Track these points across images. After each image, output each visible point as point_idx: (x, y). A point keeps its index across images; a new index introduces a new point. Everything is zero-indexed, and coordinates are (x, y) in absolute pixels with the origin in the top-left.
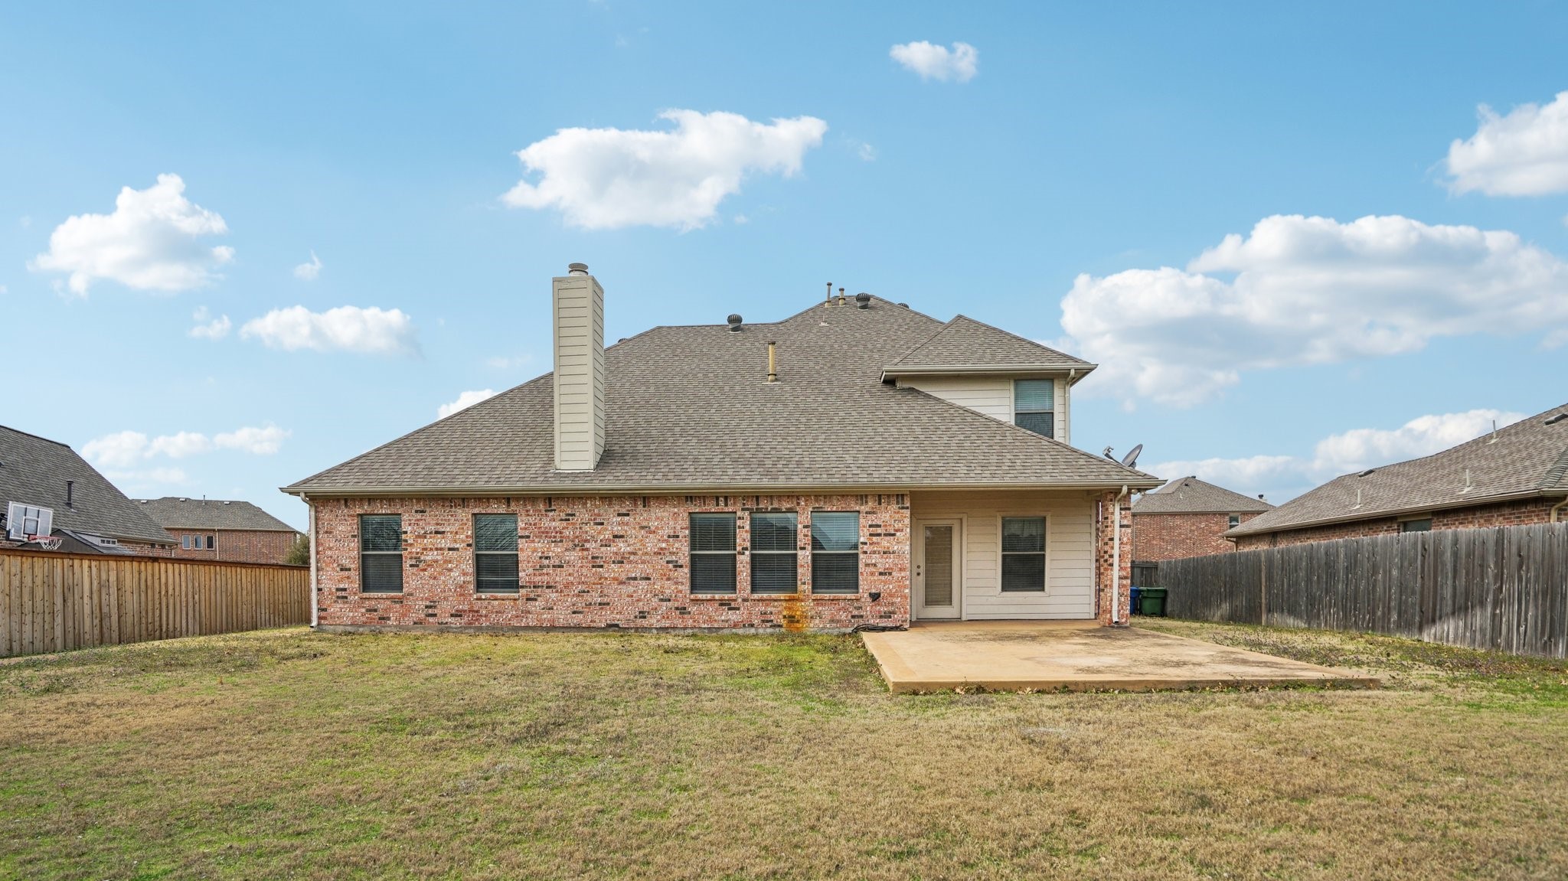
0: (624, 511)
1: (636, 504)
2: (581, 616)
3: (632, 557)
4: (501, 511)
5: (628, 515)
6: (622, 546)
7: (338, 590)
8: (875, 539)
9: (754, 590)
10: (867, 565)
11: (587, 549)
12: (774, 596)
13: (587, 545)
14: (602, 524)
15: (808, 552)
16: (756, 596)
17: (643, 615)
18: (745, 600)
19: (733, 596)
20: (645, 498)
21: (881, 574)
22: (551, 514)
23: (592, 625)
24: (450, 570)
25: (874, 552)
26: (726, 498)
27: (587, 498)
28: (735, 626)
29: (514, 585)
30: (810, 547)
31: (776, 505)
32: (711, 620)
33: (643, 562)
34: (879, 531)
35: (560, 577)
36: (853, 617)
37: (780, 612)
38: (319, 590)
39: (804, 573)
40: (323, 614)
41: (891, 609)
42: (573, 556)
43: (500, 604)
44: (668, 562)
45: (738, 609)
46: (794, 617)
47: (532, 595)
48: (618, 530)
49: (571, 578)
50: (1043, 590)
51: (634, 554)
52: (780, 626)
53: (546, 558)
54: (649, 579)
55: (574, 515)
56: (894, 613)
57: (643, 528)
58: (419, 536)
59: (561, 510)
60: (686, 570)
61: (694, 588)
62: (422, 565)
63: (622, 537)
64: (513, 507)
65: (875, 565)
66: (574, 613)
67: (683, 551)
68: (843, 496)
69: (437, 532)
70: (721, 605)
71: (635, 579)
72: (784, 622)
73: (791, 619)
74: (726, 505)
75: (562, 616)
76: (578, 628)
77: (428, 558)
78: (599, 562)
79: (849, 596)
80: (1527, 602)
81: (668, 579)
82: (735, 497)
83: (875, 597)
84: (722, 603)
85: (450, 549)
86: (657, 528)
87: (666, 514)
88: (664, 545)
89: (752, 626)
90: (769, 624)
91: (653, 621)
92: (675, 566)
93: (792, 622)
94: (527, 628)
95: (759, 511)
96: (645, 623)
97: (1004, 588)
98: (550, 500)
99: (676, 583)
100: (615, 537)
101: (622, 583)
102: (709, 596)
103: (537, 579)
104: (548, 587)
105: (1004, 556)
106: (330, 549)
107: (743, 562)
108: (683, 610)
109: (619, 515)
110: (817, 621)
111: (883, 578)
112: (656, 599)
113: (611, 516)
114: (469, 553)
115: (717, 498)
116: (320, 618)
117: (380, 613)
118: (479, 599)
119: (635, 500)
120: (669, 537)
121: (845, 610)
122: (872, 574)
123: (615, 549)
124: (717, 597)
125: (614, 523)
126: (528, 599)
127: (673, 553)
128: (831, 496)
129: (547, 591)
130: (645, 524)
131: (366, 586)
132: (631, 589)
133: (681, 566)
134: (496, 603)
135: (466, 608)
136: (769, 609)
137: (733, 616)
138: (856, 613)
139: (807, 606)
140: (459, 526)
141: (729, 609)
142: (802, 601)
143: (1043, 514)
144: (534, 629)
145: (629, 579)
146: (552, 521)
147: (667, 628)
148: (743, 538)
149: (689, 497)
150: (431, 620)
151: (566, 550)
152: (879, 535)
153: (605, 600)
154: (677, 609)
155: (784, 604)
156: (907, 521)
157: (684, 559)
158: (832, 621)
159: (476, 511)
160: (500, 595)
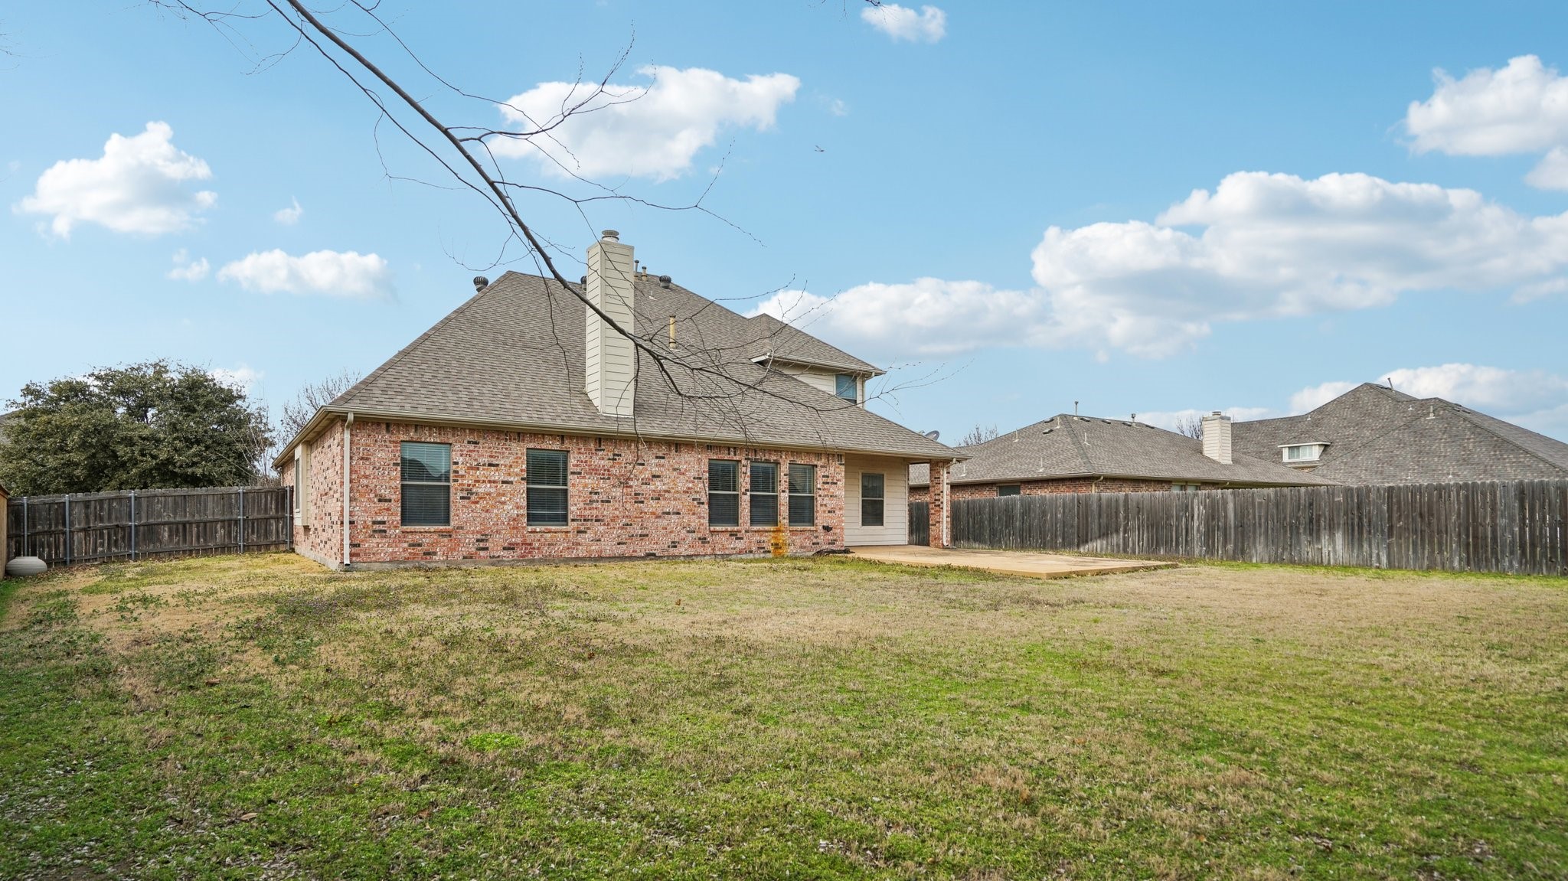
0: (660, 454)
1: (670, 450)
2: (624, 547)
3: (667, 495)
4: (555, 447)
5: (663, 458)
6: (658, 485)
7: (374, 523)
8: (826, 486)
9: (752, 523)
10: (821, 505)
11: (631, 487)
12: (767, 528)
13: (631, 483)
14: (643, 465)
15: (787, 494)
16: (755, 528)
17: (674, 545)
18: (747, 531)
19: (736, 528)
20: (677, 445)
21: (829, 512)
22: (600, 453)
23: (634, 554)
24: (504, 503)
25: (825, 496)
26: (735, 448)
27: (632, 441)
28: (740, 553)
29: (564, 519)
30: (787, 491)
31: (767, 457)
32: (724, 548)
33: (675, 499)
34: (829, 480)
35: (607, 511)
36: (813, 544)
37: (769, 541)
38: (351, 523)
39: (784, 510)
40: (355, 550)
41: (835, 537)
42: (617, 492)
43: (546, 534)
44: (694, 500)
45: (742, 539)
46: (777, 544)
47: (582, 528)
48: (656, 470)
49: (617, 513)
50: (882, 525)
51: (668, 492)
52: (769, 552)
53: (596, 493)
54: (679, 514)
55: (620, 455)
56: (836, 540)
57: (675, 470)
58: (471, 468)
59: (608, 451)
60: (707, 507)
61: (711, 521)
62: (473, 498)
63: (659, 477)
64: (567, 445)
65: (826, 505)
66: (619, 544)
67: (703, 491)
68: (807, 453)
69: (490, 465)
70: (731, 535)
71: (668, 513)
72: (772, 549)
73: (777, 546)
74: (735, 455)
75: (608, 547)
76: (622, 558)
77: (480, 490)
78: (640, 498)
79: (809, 528)
80: (1143, 530)
81: (694, 514)
82: (741, 449)
83: (827, 529)
84: (733, 534)
85: (503, 482)
86: (686, 470)
87: (692, 459)
88: (690, 485)
89: (751, 552)
90: (762, 551)
91: (682, 550)
92: (699, 503)
93: (776, 548)
94: (578, 559)
95: (756, 461)
96: (676, 551)
97: (863, 525)
98: (600, 440)
99: (699, 517)
100: (654, 476)
101: (658, 517)
102: (724, 529)
103: (587, 513)
104: (597, 521)
105: (863, 500)
106: (366, 477)
107: (745, 502)
108: (703, 540)
109: (657, 457)
110: (792, 547)
111: (830, 514)
112: (684, 531)
113: (649, 456)
114: (524, 486)
115: (729, 449)
116: (351, 555)
117: (425, 548)
118: (534, 532)
119: (670, 446)
120: (694, 478)
121: (809, 539)
122: (824, 512)
123: (653, 487)
124: (729, 529)
125: (652, 465)
126: (578, 532)
127: (696, 492)
128: (801, 453)
129: (596, 524)
130: (676, 466)
131: (405, 520)
132: (665, 522)
133: (703, 503)
134: (549, 535)
135: (519, 540)
136: (763, 539)
137: (740, 545)
138: (815, 541)
139: (785, 536)
140: (514, 458)
141: (737, 539)
142: (783, 532)
143: (883, 472)
144: (583, 559)
145: (664, 513)
146: (600, 460)
147: (691, 556)
148: (744, 481)
149: (710, 446)
150: (482, 553)
151: (614, 486)
152: (828, 483)
153: (645, 532)
154: (700, 539)
155: (772, 534)
156: (843, 474)
157: (705, 499)
158: (801, 547)
159: (531, 445)
160: (553, 528)
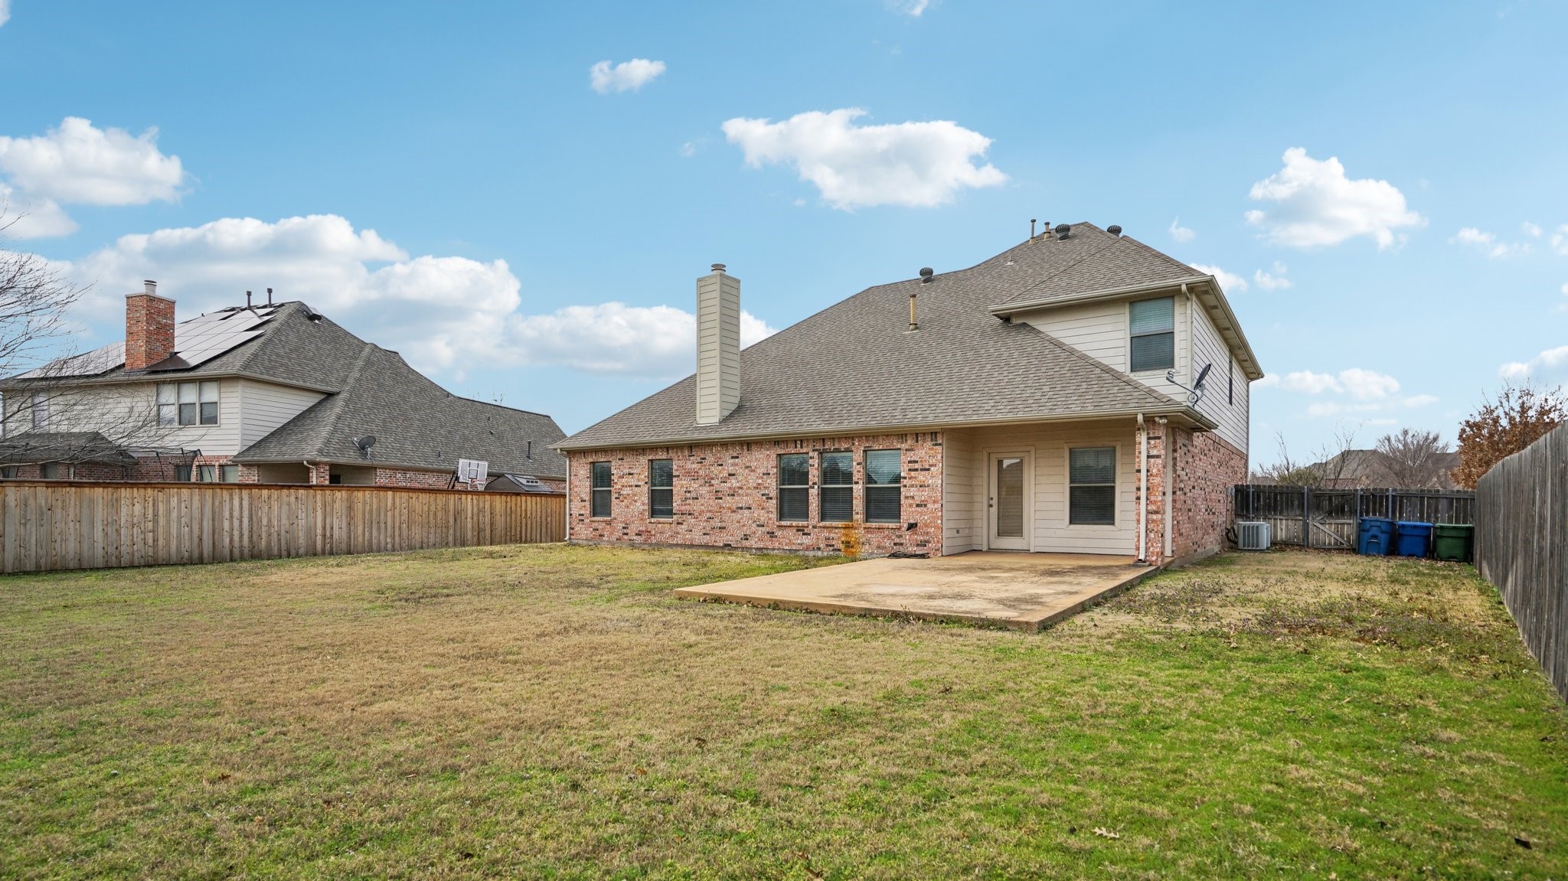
0: (735, 454)
1: (743, 450)
2: (708, 537)
3: (740, 491)
4: (664, 457)
5: (737, 457)
6: (734, 483)
7: (580, 515)
8: (913, 474)
9: (823, 518)
10: (906, 497)
11: (713, 485)
12: (835, 524)
13: (713, 482)
14: (722, 465)
15: (860, 486)
16: (822, 524)
17: (746, 538)
18: (815, 527)
19: (805, 523)
20: (748, 444)
21: (918, 506)
22: (692, 458)
23: (715, 544)
24: (636, 501)
25: (912, 486)
26: (801, 441)
27: (713, 445)
28: (807, 549)
29: (670, 513)
30: (861, 482)
31: (837, 446)
32: (791, 543)
33: (747, 495)
34: (916, 466)
35: (696, 507)
36: (895, 544)
37: (839, 538)
38: (571, 515)
39: (858, 505)
40: (572, 531)
41: (926, 538)
42: (704, 490)
43: (663, 527)
44: (763, 495)
45: (809, 534)
46: (849, 542)
47: (680, 521)
48: (731, 469)
49: (703, 508)
50: (1113, 524)
51: (741, 488)
52: (839, 550)
53: (689, 492)
54: (750, 508)
55: (704, 459)
56: (929, 542)
57: (747, 467)
58: (620, 477)
59: (699, 454)
60: (774, 501)
61: (781, 516)
62: (621, 497)
63: (734, 475)
64: (671, 454)
65: (913, 497)
66: (704, 534)
67: (772, 485)
68: (887, 436)
69: (630, 474)
70: (798, 530)
71: (741, 508)
72: (842, 547)
73: (848, 544)
74: (802, 447)
75: (698, 537)
76: (706, 546)
77: (625, 492)
78: (720, 496)
79: (891, 525)
81: (763, 509)
82: (808, 440)
83: (912, 527)
84: (799, 529)
85: (636, 486)
86: (756, 467)
87: (762, 456)
88: (760, 481)
89: (819, 549)
90: (831, 548)
91: (752, 543)
92: (767, 498)
93: (848, 547)
94: (677, 545)
95: (825, 451)
96: (746, 544)
97: (1071, 522)
98: (691, 447)
99: (768, 512)
100: (730, 475)
101: (733, 512)
102: (788, 523)
103: (683, 508)
104: (690, 514)
105: (1071, 488)
106: (576, 486)
107: (814, 492)
108: (771, 534)
109: (733, 458)
110: (867, 547)
111: (919, 509)
112: (754, 525)
113: (726, 456)
114: (645, 489)
115: (796, 441)
116: (571, 534)
117: (600, 532)
118: (650, 523)
119: (742, 446)
120: (764, 474)
121: (889, 538)
122: (911, 506)
123: (729, 485)
124: (794, 524)
125: (729, 465)
126: (678, 523)
127: (766, 488)
128: (878, 436)
129: (689, 517)
130: (748, 464)
131: (594, 513)
132: (739, 516)
133: (771, 498)
134: (660, 526)
135: (644, 529)
136: (832, 535)
137: (806, 541)
138: (897, 540)
139: (859, 534)
140: (640, 468)
141: (803, 534)
142: (856, 529)
143: (1114, 444)
144: (681, 545)
145: (738, 508)
146: (692, 465)
147: (762, 549)
148: (814, 475)
149: (776, 441)
150: (625, 537)
151: (701, 486)
152: (916, 470)
153: (723, 525)
154: (768, 533)
155: (842, 531)
156: (939, 457)
157: (773, 493)
158: (879, 547)
159: (650, 458)
160: (661, 520)
